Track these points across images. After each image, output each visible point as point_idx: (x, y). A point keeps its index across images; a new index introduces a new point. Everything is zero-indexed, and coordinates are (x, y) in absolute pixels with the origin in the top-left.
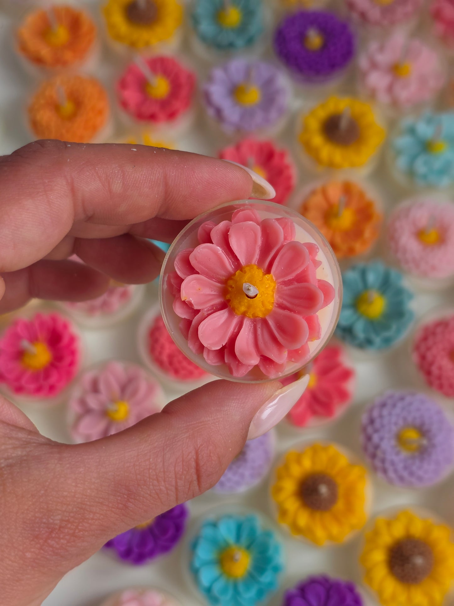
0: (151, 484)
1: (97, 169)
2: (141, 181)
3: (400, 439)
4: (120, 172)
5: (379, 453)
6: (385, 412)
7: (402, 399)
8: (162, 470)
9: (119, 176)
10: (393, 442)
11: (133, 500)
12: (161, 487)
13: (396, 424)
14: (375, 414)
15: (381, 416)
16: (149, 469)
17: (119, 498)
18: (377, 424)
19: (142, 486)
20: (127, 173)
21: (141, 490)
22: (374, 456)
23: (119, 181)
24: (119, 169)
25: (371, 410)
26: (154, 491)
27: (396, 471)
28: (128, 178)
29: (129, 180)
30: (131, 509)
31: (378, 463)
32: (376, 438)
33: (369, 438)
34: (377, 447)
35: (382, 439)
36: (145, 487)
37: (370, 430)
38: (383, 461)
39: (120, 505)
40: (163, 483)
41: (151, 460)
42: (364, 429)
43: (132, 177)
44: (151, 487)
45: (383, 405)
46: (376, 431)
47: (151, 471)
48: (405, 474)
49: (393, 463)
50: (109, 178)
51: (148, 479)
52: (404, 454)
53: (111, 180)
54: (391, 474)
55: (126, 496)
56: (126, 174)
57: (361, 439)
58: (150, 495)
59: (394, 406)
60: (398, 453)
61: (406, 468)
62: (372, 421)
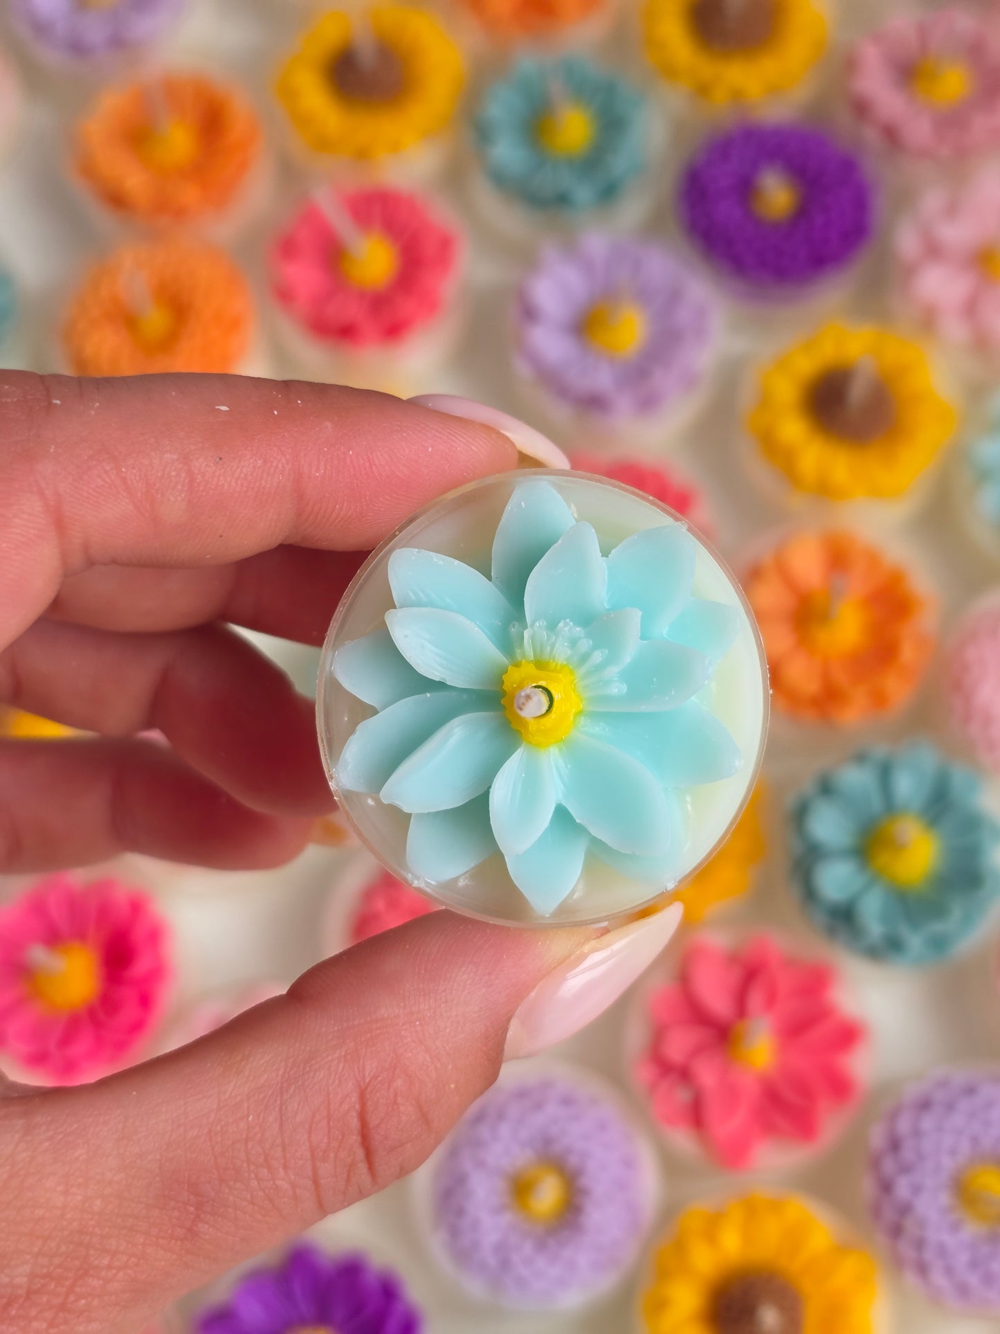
0: (253, 1176)
1: (124, 469)
3: (963, 1192)
4: (183, 475)
5: (909, 1224)
6: (928, 1123)
7: (970, 1091)
8: (279, 1141)
9: (180, 486)
10: (945, 1199)
11: (209, 1216)
13: (953, 1152)
14: (904, 1125)
15: (917, 1133)
16: (247, 1140)
17: (176, 1213)
18: (908, 1153)
20: (199, 476)
21: (227, 1190)
22: (896, 1231)
24: (181, 466)
25: (894, 1115)
26: (261, 1193)
27: (949, 1271)
28: (201, 488)
30: (207, 1237)
31: (908, 1251)
32: (902, 1188)
33: (886, 1187)
34: (905, 1209)
35: (917, 1189)
36: (238, 1185)
37: (889, 1166)
38: (920, 1244)
39: (179, 1230)
40: (282, 1173)
41: (251, 1118)
42: (875, 1163)
43: (213, 487)
44: (254, 1183)
45: (924, 1105)
46: (905, 1169)
47: (250, 1145)
48: (973, 1280)
49: (942, 1251)
50: (154, 491)
51: (245, 1165)
52: (972, 1229)
53: (159, 495)
54: (939, 1278)
55: (192, 1209)
56: (198, 480)
57: (866, 1187)
58: (253, 1203)
59: (950, 1107)
60: (955, 1227)
61: (974, 1264)
62: (895, 1145)
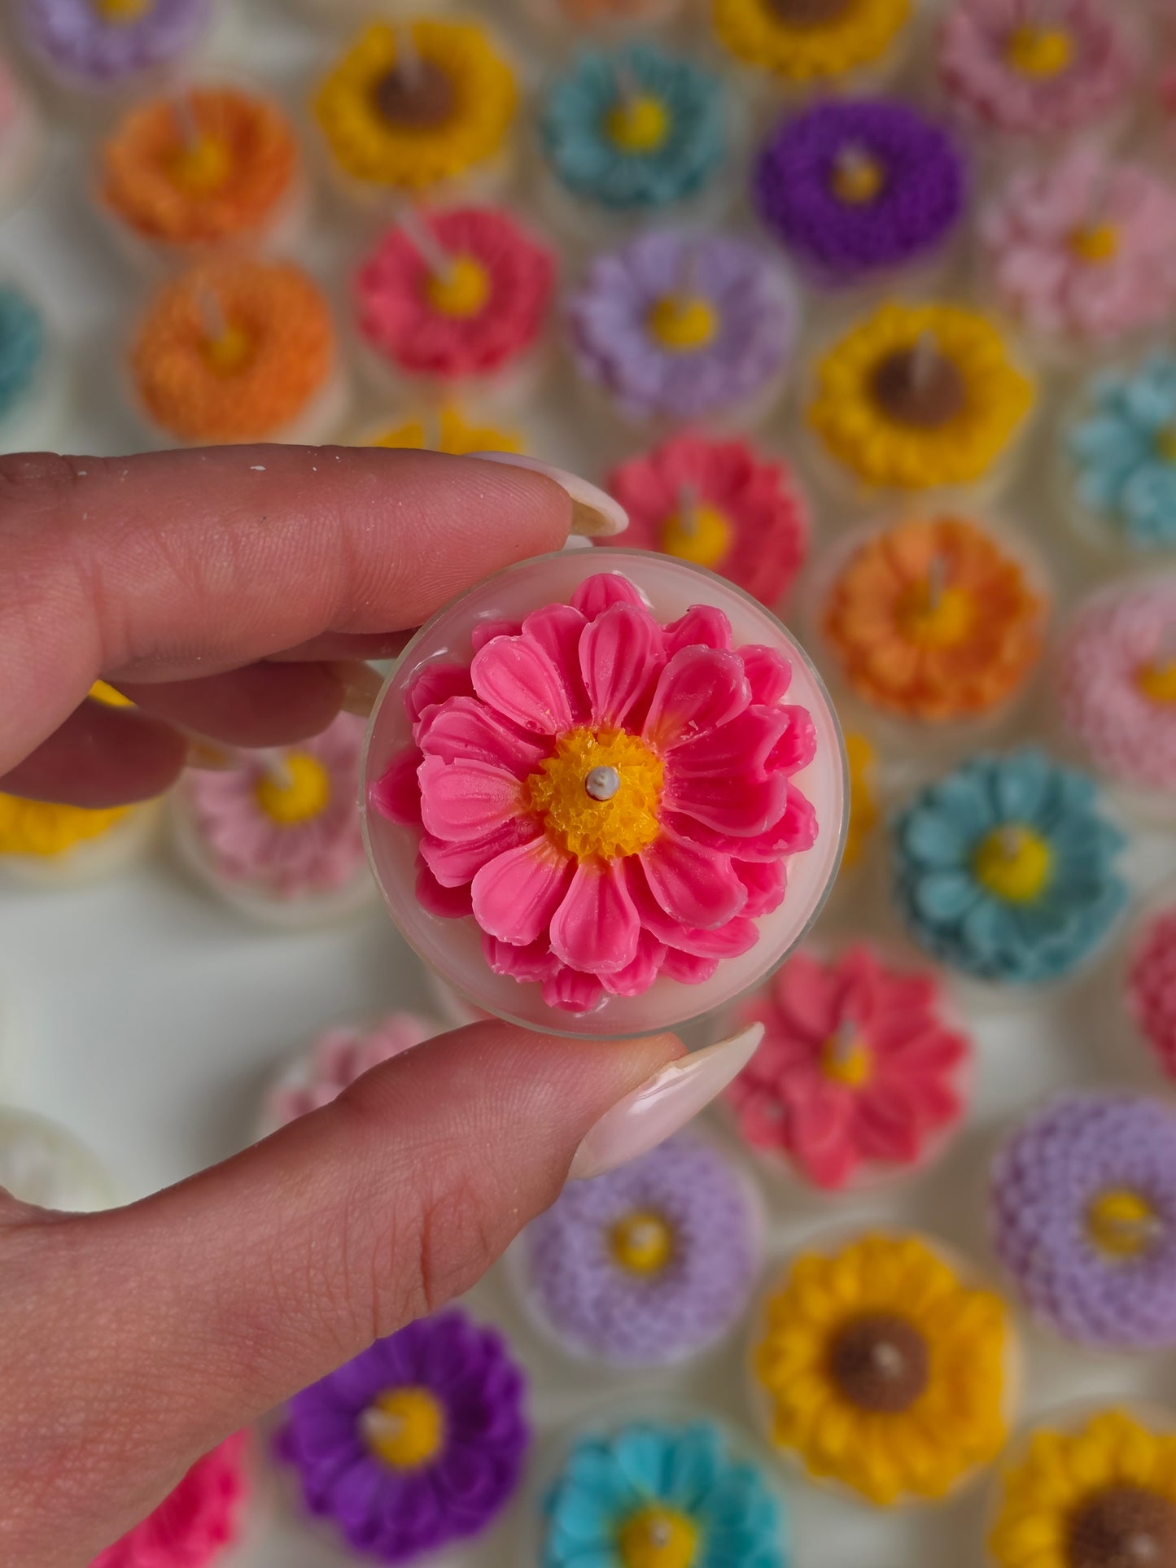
0: (314, 1306)
1: (163, 535)
2: (285, 557)
3: (1094, 1222)
4: (227, 538)
5: (1037, 1258)
6: (1053, 1149)
7: (1098, 1113)
8: (341, 1269)
9: (224, 550)
10: (1075, 1230)
11: (269, 1350)
12: (339, 1312)
13: (1082, 1180)
14: (1027, 1153)
15: (1042, 1161)
16: (309, 1267)
17: (234, 1349)
18: (1032, 1183)
19: (292, 1315)
20: (244, 539)
22: (1023, 1267)
23: (225, 564)
24: (222, 529)
25: (1016, 1144)
26: (321, 1324)
27: (1082, 1305)
28: (247, 552)
29: (251, 557)
31: (1035, 1285)
32: (1028, 1218)
33: (1010, 1220)
34: (1032, 1242)
35: (1044, 1220)
36: (299, 1315)
37: (1012, 1197)
38: (1049, 1279)
39: (238, 1366)
40: (343, 1302)
41: (313, 1245)
42: (998, 1196)
43: (260, 549)
44: (315, 1314)
45: (1048, 1131)
46: (1030, 1199)
47: (312, 1272)
48: (1108, 1313)
49: (1074, 1285)
50: (197, 557)
52: (1105, 1261)
53: (203, 562)
54: (1072, 1315)
55: (251, 1343)
56: (243, 543)
57: (990, 1222)
58: (313, 1335)
59: (1076, 1132)
60: (1087, 1259)
61: (1109, 1297)
62: (1018, 1174)
